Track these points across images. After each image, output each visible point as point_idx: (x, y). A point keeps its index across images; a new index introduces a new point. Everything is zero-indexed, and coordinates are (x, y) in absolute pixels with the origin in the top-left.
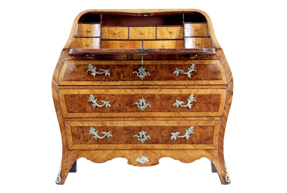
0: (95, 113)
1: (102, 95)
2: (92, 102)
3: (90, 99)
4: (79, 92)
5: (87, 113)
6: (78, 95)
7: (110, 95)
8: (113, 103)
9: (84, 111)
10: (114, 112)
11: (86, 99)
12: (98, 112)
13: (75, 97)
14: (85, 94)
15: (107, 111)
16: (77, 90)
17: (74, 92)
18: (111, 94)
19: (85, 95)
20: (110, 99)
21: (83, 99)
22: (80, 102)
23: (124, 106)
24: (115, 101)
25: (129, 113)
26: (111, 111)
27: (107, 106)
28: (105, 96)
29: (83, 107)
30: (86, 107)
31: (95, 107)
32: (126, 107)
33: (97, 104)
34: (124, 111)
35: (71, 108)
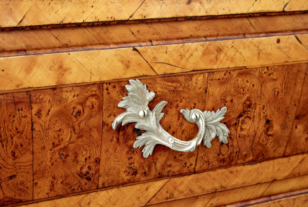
0: (144, 186)
1: (190, 75)
2: (132, 124)
3: (124, 110)
4: (62, 69)
5: (103, 193)
6: (54, 88)
7: (228, 71)
8: (240, 116)
9: (84, 181)
10: (236, 164)
11: (100, 108)
12: (160, 177)
13: (35, 109)
14: (95, 79)
15: (205, 166)
16: (46, 58)
17: (28, 70)
18: (235, 69)
19: (100, 85)
20: (228, 99)
21: (87, 111)
22: (67, 135)
23: (284, 126)
24: (249, 106)
25: (300, 157)
26: (223, 160)
27: (213, 135)
28: (207, 82)
29: (81, 159)
30: (98, 161)
31: (148, 152)
32: (291, 133)
33: (166, 135)
34: (281, 150)
35: (11, 178)
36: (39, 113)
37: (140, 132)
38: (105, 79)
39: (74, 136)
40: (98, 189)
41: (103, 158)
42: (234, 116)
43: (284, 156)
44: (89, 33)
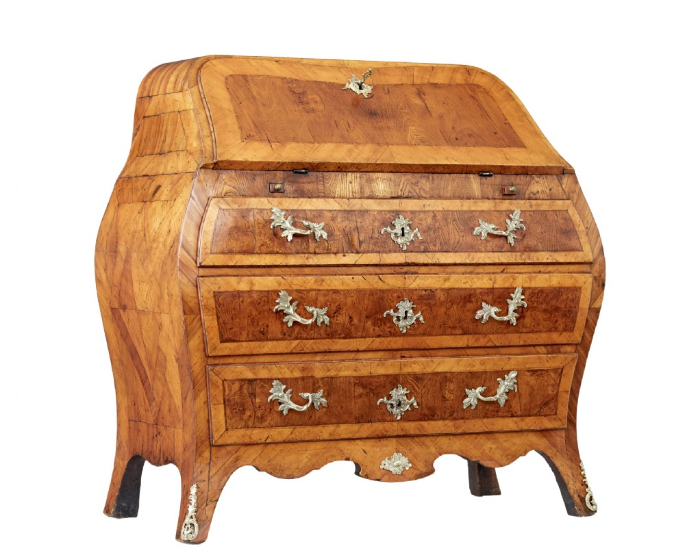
0: (289, 342)
1: (309, 291)
2: (283, 310)
3: (278, 304)
4: (252, 284)
5: (270, 342)
6: (249, 292)
7: (328, 290)
8: (335, 313)
9: (261, 335)
10: (335, 338)
11: (268, 302)
12: (296, 338)
13: (241, 300)
14: (266, 289)
15: (319, 336)
16: (245, 279)
17: (238, 283)
18: (331, 290)
19: (268, 292)
20: (328, 304)
21: (262, 302)
22: (254, 312)
23: (360, 321)
24: (340, 308)
25: (372, 339)
26: (328, 335)
27: (321, 320)
28: (317, 295)
29: (260, 324)
30: (267, 326)
31: (290, 324)
32: (364, 325)
33: (297, 316)
34: (360, 334)
35: (231, 329)
36: (242, 302)
37: (286, 314)
38: (270, 289)
39: (257, 313)
40: (268, 340)
41: (270, 325)
42: (332, 312)
43: (361, 337)
44: (263, 270)
